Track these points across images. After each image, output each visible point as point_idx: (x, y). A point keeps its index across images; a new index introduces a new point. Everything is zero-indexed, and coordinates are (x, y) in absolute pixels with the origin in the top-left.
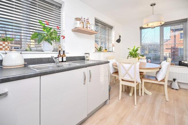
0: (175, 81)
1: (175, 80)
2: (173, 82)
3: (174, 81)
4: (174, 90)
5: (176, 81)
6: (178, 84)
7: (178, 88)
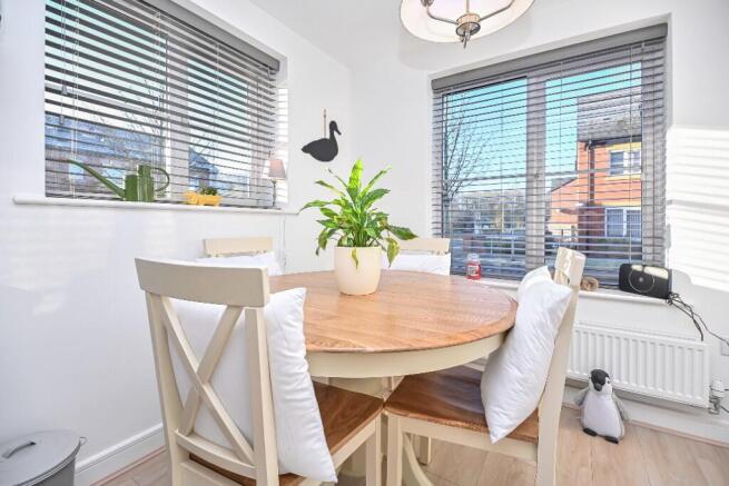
0: (604, 388)
1: (603, 383)
2: (592, 394)
3: (598, 389)
4: (597, 441)
5: (607, 387)
6: (618, 408)
7: (616, 429)
